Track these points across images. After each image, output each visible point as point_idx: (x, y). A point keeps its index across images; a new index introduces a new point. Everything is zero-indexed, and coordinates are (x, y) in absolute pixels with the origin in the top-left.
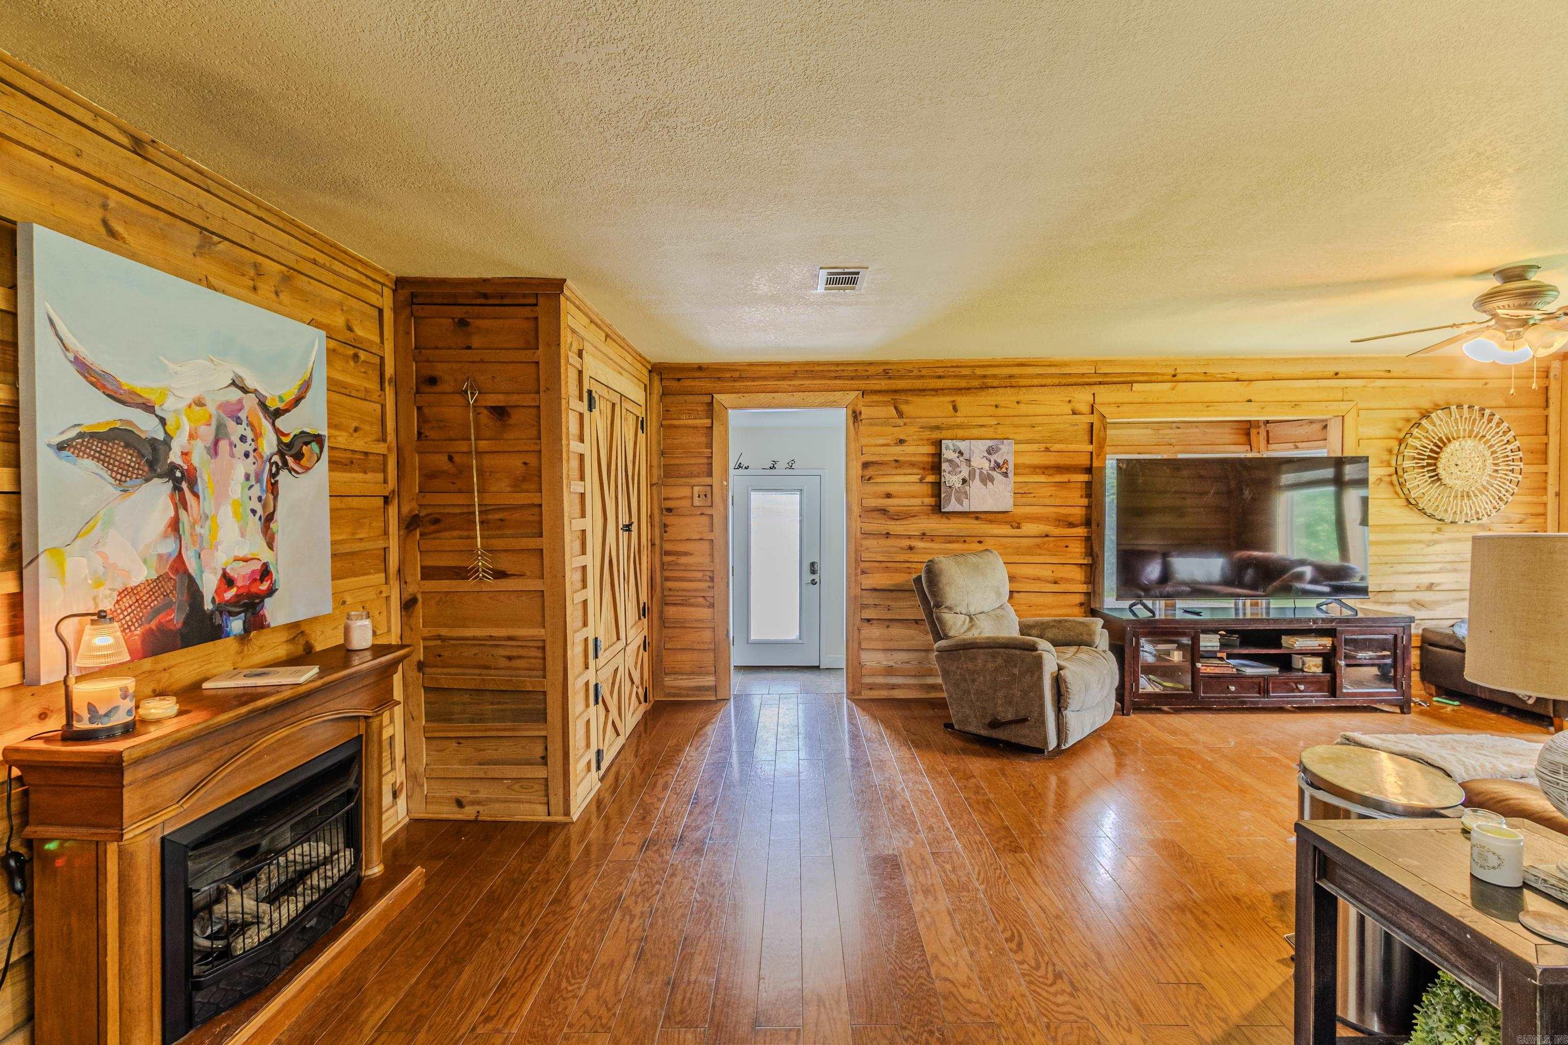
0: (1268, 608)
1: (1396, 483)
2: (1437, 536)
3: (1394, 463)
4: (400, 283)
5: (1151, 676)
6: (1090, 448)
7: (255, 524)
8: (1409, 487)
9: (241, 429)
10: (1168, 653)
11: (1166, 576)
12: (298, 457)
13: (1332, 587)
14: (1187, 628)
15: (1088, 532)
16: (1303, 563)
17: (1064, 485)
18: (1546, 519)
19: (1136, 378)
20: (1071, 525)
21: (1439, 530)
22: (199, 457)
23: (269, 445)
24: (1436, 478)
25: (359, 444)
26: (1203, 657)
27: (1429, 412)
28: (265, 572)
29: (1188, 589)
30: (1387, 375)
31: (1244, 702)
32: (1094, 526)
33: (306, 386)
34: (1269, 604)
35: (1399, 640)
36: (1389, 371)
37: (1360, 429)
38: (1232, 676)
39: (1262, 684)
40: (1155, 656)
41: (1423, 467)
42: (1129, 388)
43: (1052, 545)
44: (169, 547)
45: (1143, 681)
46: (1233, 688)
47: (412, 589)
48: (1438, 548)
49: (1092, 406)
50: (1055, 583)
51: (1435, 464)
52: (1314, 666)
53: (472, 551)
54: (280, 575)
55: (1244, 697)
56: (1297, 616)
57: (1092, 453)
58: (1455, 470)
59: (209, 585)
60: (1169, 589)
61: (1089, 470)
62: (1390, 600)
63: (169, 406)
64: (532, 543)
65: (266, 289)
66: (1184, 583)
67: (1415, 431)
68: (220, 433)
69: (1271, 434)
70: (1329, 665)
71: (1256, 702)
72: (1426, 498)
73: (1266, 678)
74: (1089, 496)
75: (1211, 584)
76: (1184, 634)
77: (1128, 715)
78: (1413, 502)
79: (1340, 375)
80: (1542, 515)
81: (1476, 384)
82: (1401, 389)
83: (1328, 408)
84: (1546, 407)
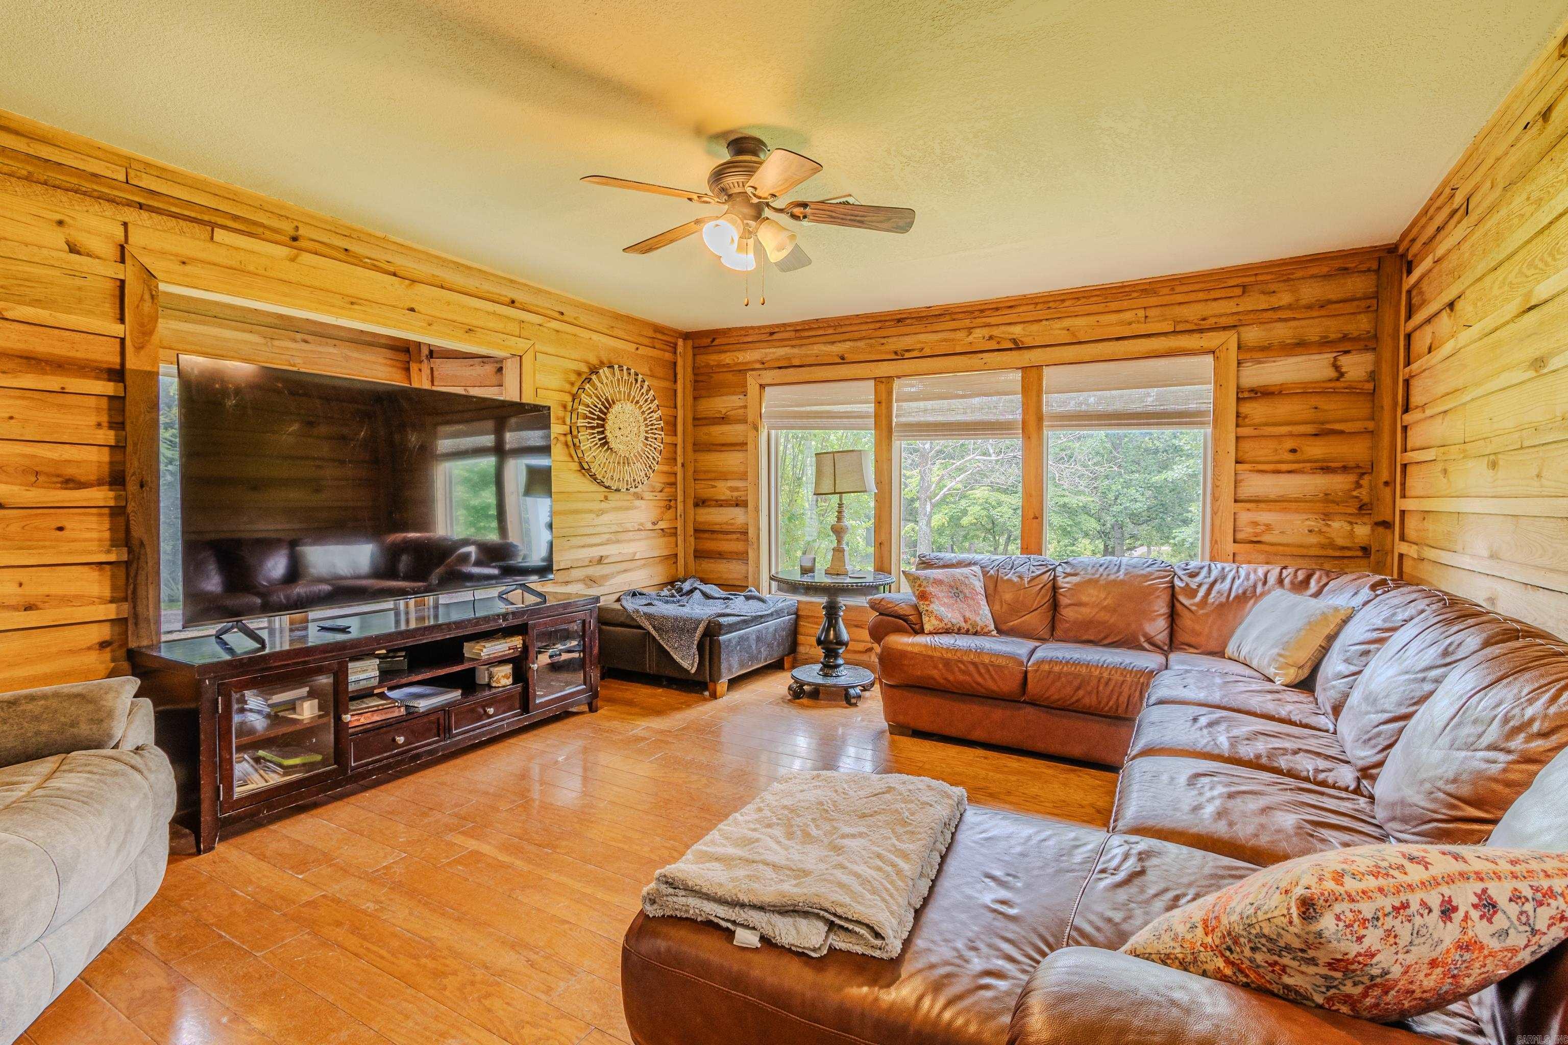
0: (436, 607)
1: (570, 444)
2: (604, 505)
3: (568, 421)
5: (261, 753)
6: (118, 329)
8: (583, 448)
10: (292, 706)
11: (294, 573)
13: (500, 567)
14: (325, 659)
15: (116, 498)
16: (466, 542)
17: (50, 398)
18: (676, 488)
19: (220, 221)
20: (71, 483)
21: (606, 498)
24: (605, 443)
26: (353, 699)
27: (596, 368)
29: (326, 588)
30: (560, 317)
31: (417, 757)
32: (132, 487)
34: (437, 600)
35: (587, 626)
36: (562, 314)
37: (538, 376)
38: (399, 721)
39: (442, 721)
40: (268, 716)
41: (593, 428)
42: (207, 236)
43: (14, 528)
45: (242, 767)
46: (401, 740)
48: (605, 518)
49: (122, 248)
50: (28, 608)
51: (603, 426)
52: (503, 676)
55: (417, 748)
56: (477, 615)
57: (123, 340)
58: (618, 433)
60: (300, 590)
61: (118, 374)
62: (567, 579)
66: (321, 580)
67: (587, 386)
69: (436, 373)
70: (521, 674)
71: (435, 751)
72: (597, 462)
73: (445, 710)
74: (118, 425)
75: (359, 577)
76: (320, 671)
77: (210, 849)
78: (586, 466)
79: (516, 304)
80: (674, 484)
81: (631, 347)
82: (573, 337)
83: (505, 343)
84: (675, 382)
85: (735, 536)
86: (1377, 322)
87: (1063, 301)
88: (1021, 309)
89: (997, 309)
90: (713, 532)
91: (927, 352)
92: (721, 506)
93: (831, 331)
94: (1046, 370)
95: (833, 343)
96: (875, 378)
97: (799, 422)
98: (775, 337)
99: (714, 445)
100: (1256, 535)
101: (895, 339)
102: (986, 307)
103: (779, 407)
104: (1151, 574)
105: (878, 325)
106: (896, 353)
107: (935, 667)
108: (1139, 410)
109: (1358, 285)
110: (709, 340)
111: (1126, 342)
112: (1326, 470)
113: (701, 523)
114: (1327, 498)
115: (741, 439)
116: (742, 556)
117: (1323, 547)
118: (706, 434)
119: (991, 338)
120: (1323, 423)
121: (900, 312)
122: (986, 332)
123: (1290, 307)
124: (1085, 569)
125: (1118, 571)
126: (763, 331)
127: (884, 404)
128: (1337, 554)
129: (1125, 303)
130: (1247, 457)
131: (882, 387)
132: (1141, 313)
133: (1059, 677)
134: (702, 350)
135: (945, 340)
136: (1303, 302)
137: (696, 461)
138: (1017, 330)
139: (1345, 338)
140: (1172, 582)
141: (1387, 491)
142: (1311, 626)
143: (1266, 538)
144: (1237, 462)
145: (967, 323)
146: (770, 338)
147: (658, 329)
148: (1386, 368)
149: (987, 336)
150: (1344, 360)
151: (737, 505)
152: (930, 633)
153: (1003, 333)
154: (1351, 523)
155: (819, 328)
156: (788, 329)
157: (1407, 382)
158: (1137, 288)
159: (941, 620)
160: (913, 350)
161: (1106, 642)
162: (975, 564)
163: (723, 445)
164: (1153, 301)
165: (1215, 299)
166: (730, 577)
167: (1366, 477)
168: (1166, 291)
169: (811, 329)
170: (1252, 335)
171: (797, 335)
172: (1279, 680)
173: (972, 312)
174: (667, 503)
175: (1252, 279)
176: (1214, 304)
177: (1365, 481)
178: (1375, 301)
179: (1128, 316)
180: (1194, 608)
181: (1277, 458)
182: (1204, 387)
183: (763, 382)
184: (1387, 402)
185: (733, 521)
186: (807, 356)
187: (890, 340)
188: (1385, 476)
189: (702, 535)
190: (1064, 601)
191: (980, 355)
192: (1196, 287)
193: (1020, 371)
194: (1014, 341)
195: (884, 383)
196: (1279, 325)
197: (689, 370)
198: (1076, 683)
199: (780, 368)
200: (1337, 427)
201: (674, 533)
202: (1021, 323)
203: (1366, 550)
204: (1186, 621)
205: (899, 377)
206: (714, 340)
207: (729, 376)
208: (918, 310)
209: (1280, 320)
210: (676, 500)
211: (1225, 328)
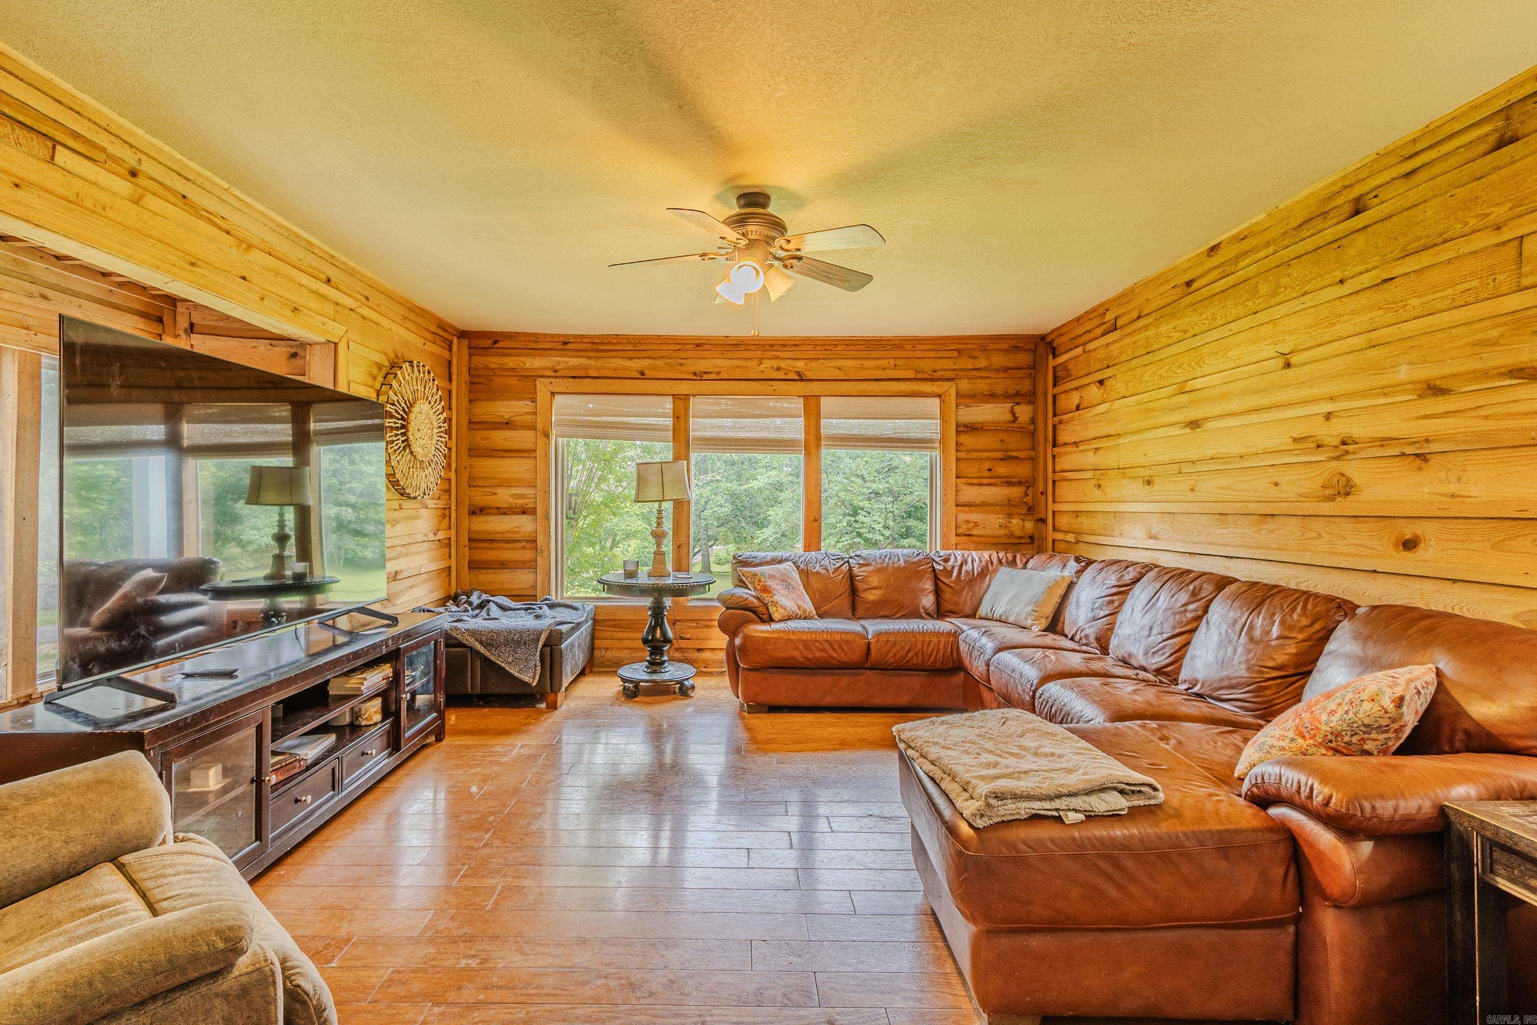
8: (390, 451)
18: (450, 495)
24: (407, 445)
27: (395, 362)
30: (366, 302)
36: (367, 298)
37: (350, 368)
39: (336, 771)
48: (400, 529)
51: (406, 427)
52: (375, 713)
58: (418, 435)
70: (387, 706)
72: (400, 467)
73: (338, 758)
79: (332, 283)
80: (448, 491)
81: (419, 342)
82: (375, 326)
83: (324, 327)
84: (450, 380)
85: (519, 545)
86: (1034, 384)
87: (836, 345)
88: (803, 348)
89: (785, 346)
90: (492, 541)
91: (724, 375)
92: (505, 514)
93: (630, 347)
94: (823, 399)
95: (631, 359)
96: (673, 395)
97: (594, 431)
98: (569, 346)
99: (495, 450)
100: (969, 529)
101: (693, 361)
102: (776, 342)
103: (569, 415)
104: (920, 561)
105: (678, 347)
106: (695, 374)
107: (796, 648)
108: (891, 436)
109: (1023, 358)
110: (490, 342)
111: (882, 383)
112: (1010, 484)
113: (477, 532)
114: (1010, 503)
115: (529, 445)
116: (531, 565)
117: (1008, 536)
118: (484, 439)
119: (778, 369)
120: (1007, 451)
121: (700, 338)
122: (775, 363)
123: (985, 369)
124: (875, 560)
125: (899, 560)
126: (556, 339)
127: (682, 419)
128: (1017, 541)
129: (882, 353)
130: (962, 473)
131: (680, 404)
132: (892, 362)
133: (895, 645)
134: (481, 351)
135: (739, 367)
136: (993, 367)
137: (471, 466)
138: (800, 365)
139: (1018, 394)
140: (933, 567)
141: (1043, 497)
142: (1050, 589)
143: (975, 532)
144: (957, 477)
145: (759, 354)
146: (563, 347)
147: (443, 325)
148: (1040, 417)
149: (775, 367)
150: (1017, 409)
151: (524, 513)
152: (780, 621)
153: (789, 366)
154: (1023, 520)
155: (618, 343)
156: (585, 340)
157: (1055, 427)
158: (891, 343)
159: (785, 609)
160: (711, 373)
161: (898, 615)
162: (787, 560)
163: (507, 451)
164: (902, 354)
165: (941, 358)
166: (514, 586)
167: (1031, 489)
168: (909, 347)
169: (610, 343)
170: (965, 385)
171: (594, 347)
172: (1036, 629)
173: (764, 346)
174: (443, 511)
175: (964, 346)
176: (940, 361)
177: (1030, 492)
178: (1033, 371)
179: (883, 363)
180: (952, 585)
181: (980, 475)
182: (934, 421)
183: (555, 390)
184: (1041, 438)
185: (518, 529)
186: (604, 368)
187: (688, 362)
188: (1041, 488)
189: (475, 545)
190: (860, 586)
191: (770, 383)
192: (928, 347)
193: (802, 399)
194: (798, 373)
195: (681, 399)
196: (979, 381)
197: (465, 370)
198: (907, 648)
199: (573, 377)
200: (1014, 454)
201: (447, 543)
202: (803, 359)
203: (1032, 538)
204: (947, 594)
205: (694, 396)
206: (496, 342)
207: (513, 381)
208: (718, 338)
209: (981, 377)
210: (450, 508)
211: (947, 380)
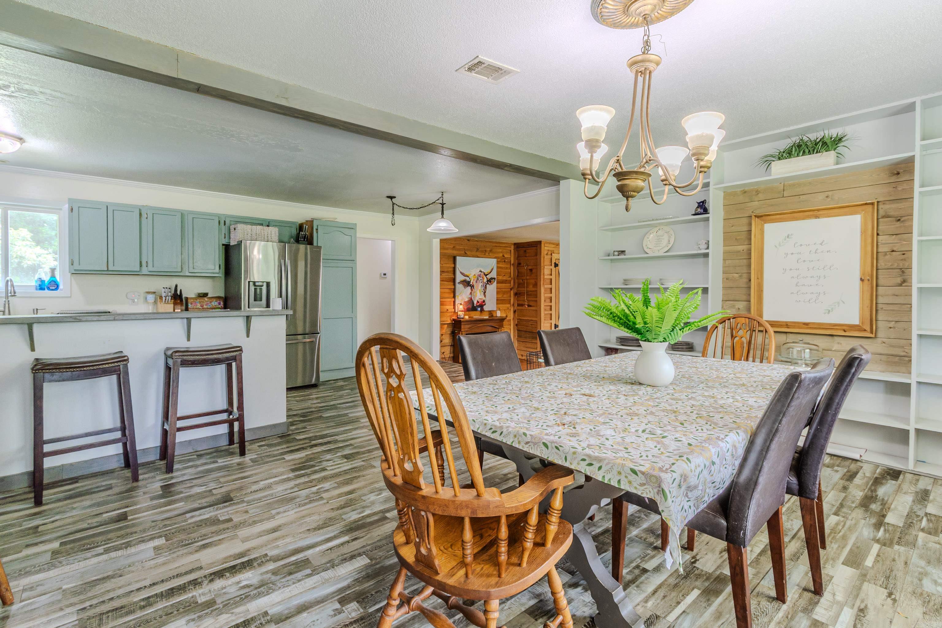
4: (515, 244)
7: (482, 293)
9: (481, 278)
12: (490, 282)
22: (474, 283)
23: (485, 280)
25: (504, 278)
28: (484, 301)
33: (492, 269)
44: (470, 296)
47: (515, 308)
53: (524, 301)
54: (486, 302)
59: (475, 302)
63: (471, 276)
64: (535, 299)
65: (487, 254)
68: (478, 279)
